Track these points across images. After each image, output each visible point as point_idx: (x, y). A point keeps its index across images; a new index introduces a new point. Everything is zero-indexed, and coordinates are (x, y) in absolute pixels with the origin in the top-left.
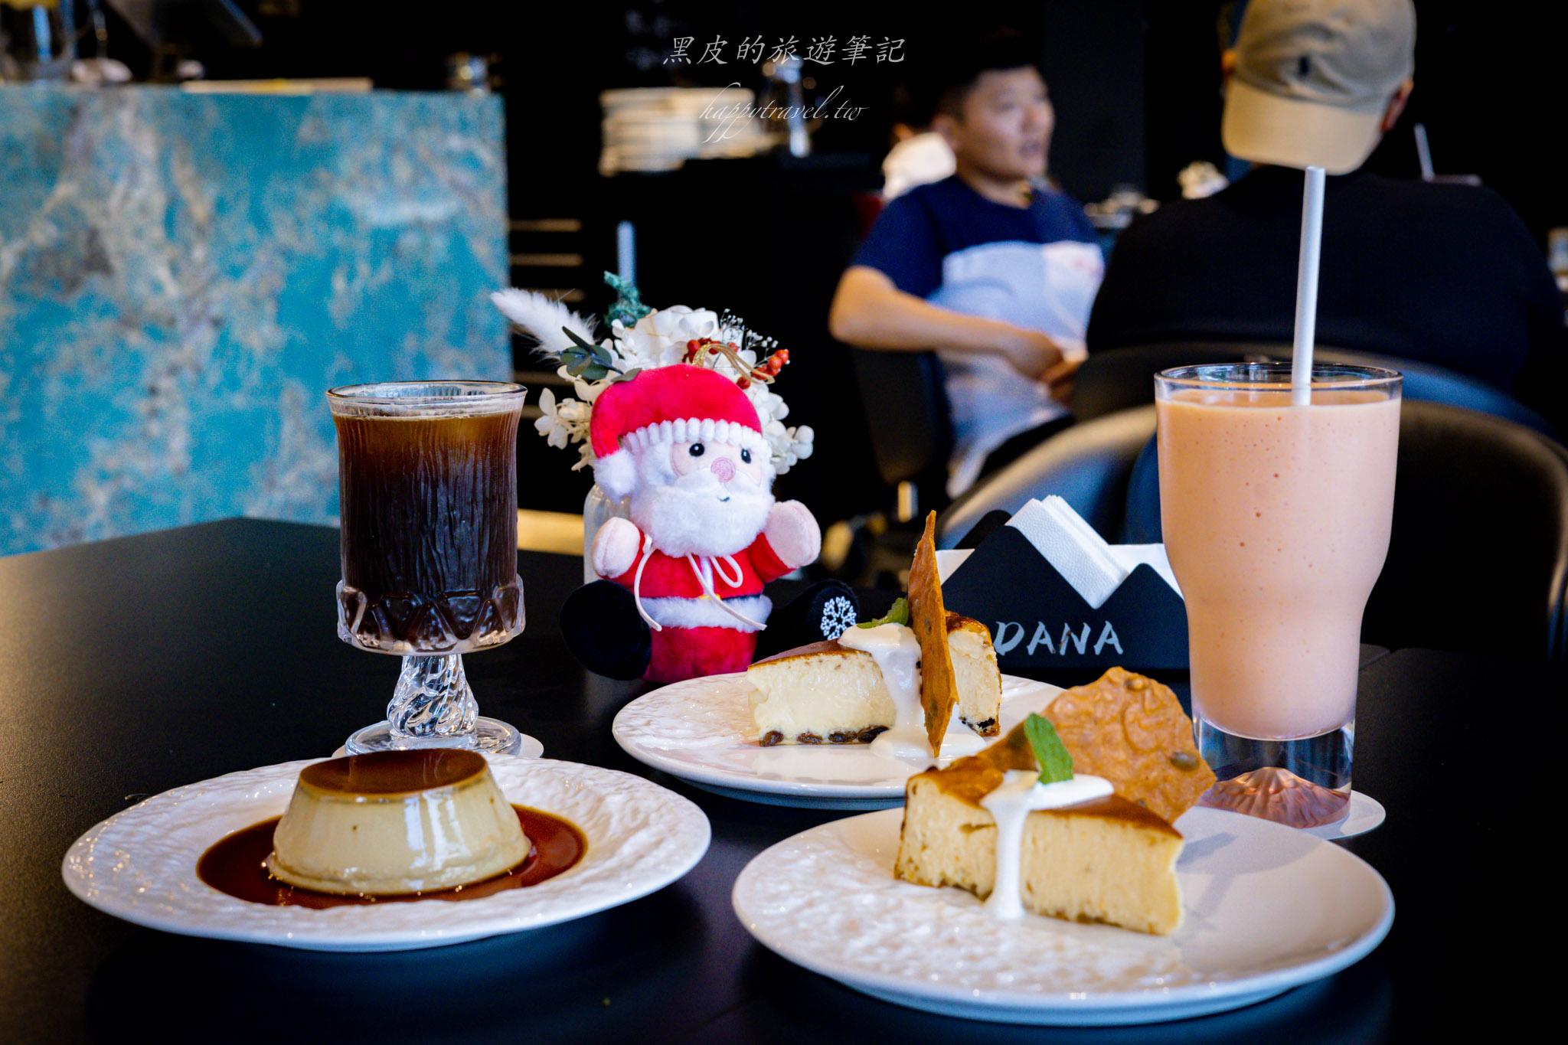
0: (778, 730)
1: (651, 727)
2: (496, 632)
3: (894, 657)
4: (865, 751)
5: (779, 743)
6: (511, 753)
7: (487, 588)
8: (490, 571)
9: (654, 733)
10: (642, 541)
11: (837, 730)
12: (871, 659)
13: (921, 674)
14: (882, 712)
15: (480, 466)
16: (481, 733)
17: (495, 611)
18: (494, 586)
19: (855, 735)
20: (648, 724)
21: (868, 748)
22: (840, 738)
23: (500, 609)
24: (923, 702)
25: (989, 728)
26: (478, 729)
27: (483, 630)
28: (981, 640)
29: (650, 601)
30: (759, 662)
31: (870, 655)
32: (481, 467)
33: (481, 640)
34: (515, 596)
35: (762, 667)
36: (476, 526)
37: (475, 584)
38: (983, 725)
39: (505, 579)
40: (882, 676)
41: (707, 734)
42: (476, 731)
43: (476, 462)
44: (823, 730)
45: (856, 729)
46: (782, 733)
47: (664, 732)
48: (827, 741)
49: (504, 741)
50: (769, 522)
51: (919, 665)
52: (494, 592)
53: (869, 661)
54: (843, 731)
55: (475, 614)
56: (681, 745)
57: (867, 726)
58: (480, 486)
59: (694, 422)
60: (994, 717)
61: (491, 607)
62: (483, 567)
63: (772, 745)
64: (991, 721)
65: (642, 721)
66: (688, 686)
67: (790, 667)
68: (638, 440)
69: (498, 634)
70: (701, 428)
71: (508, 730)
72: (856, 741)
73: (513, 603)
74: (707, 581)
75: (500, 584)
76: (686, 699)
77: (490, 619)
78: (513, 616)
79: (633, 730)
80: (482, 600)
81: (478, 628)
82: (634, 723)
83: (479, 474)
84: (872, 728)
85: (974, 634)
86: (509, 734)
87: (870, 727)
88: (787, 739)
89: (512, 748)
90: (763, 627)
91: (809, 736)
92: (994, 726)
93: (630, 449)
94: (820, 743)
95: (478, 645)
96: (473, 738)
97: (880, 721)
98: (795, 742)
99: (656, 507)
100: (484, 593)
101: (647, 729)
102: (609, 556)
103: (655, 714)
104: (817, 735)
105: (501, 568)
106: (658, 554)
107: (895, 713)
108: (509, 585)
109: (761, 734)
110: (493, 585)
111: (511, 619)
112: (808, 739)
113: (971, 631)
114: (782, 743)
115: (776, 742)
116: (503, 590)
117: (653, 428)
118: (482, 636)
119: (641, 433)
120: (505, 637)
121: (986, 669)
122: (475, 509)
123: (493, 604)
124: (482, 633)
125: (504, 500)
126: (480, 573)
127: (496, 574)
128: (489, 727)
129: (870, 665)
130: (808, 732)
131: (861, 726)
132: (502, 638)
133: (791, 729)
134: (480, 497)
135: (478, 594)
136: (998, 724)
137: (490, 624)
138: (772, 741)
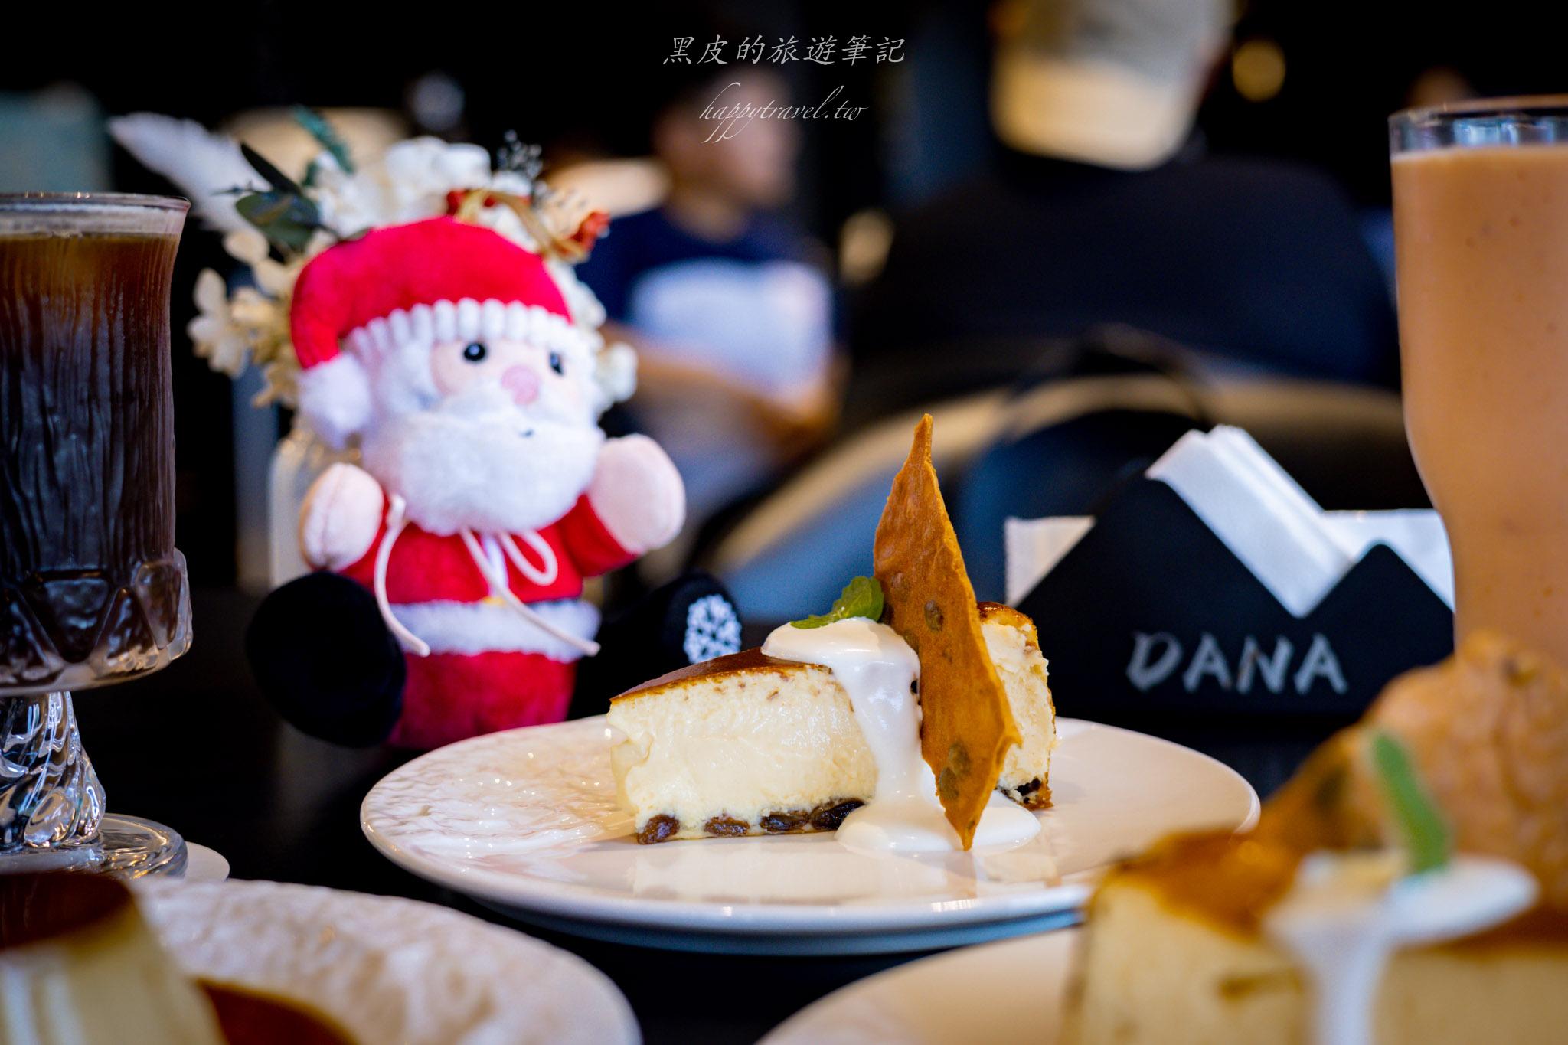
0: (670, 813)
1: (434, 817)
2: (138, 648)
3: (873, 675)
4: (829, 845)
5: (673, 837)
6: (172, 873)
7: (121, 566)
8: (127, 533)
9: (440, 828)
10: (387, 506)
11: (776, 809)
12: (831, 678)
13: (919, 703)
14: (854, 774)
15: (103, 333)
16: (112, 841)
17: (136, 606)
18: (134, 563)
19: (806, 817)
20: (425, 812)
21: (834, 840)
22: (780, 824)
23: (147, 605)
24: (926, 753)
25: (1032, 796)
26: (105, 835)
27: (115, 642)
28: (1023, 639)
29: (401, 610)
30: (630, 691)
31: (830, 671)
32: (106, 335)
33: (112, 663)
34: (174, 580)
35: (636, 700)
36: (97, 446)
37: (97, 557)
38: (1024, 790)
39: (153, 550)
40: (852, 710)
41: (536, 827)
42: (102, 839)
43: (96, 322)
44: (750, 810)
45: (807, 806)
46: (676, 818)
47: (459, 824)
48: (758, 829)
49: (157, 855)
50: (598, 472)
51: (914, 687)
52: (134, 573)
53: (828, 683)
54: (785, 811)
55: (99, 614)
56: (491, 847)
57: (826, 800)
58: (104, 369)
59: (468, 306)
60: (1042, 778)
61: (128, 602)
62: (112, 523)
63: (659, 841)
64: (1036, 784)
65: (415, 808)
66: (478, 748)
67: (687, 698)
68: (373, 342)
69: (142, 652)
70: (482, 317)
71: (163, 837)
72: (808, 827)
73: (170, 595)
74: (495, 571)
75: (145, 559)
76: (482, 769)
77: (127, 623)
78: (171, 621)
79: (403, 824)
80: (112, 588)
81: (104, 641)
82: (404, 810)
83: (103, 348)
84: (837, 803)
85: (1010, 630)
86: (165, 842)
87: (831, 803)
88: (686, 828)
89: (172, 866)
90: (593, 648)
91: (725, 822)
92: (1039, 793)
93: (357, 354)
94: (745, 834)
95: (105, 672)
96: (95, 852)
97: (848, 791)
98: (700, 833)
99: (409, 447)
100: (115, 575)
101: (426, 822)
102: (333, 529)
103: (433, 795)
104: (739, 819)
105: (146, 530)
106: (412, 530)
107: (875, 774)
108: (163, 562)
109: (641, 823)
110: (131, 560)
111: (167, 624)
112: (723, 827)
113: (1004, 624)
114: (677, 836)
115: (667, 836)
116: (152, 569)
117: (398, 318)
118: (111, 656)
119: (377, 327)
120: (156, 656)
121: (1030, 690)
122: (95, 413)
123: (133, 595)
124: (112, 650)
125: (151, 402)
126: (107, 535)
127: (138, 539)
128: (126, 831)
129: (831, 689)
130: (724, 815)
131: (816, 801)
132: (152, 659)
133: (693, 813)
134: (104, 390)
135: (104, 575)
136: (1047, 788)
137: (128, 633)
138: (660, 834)
